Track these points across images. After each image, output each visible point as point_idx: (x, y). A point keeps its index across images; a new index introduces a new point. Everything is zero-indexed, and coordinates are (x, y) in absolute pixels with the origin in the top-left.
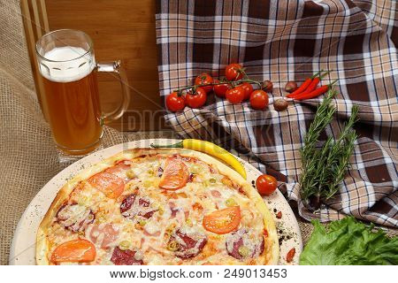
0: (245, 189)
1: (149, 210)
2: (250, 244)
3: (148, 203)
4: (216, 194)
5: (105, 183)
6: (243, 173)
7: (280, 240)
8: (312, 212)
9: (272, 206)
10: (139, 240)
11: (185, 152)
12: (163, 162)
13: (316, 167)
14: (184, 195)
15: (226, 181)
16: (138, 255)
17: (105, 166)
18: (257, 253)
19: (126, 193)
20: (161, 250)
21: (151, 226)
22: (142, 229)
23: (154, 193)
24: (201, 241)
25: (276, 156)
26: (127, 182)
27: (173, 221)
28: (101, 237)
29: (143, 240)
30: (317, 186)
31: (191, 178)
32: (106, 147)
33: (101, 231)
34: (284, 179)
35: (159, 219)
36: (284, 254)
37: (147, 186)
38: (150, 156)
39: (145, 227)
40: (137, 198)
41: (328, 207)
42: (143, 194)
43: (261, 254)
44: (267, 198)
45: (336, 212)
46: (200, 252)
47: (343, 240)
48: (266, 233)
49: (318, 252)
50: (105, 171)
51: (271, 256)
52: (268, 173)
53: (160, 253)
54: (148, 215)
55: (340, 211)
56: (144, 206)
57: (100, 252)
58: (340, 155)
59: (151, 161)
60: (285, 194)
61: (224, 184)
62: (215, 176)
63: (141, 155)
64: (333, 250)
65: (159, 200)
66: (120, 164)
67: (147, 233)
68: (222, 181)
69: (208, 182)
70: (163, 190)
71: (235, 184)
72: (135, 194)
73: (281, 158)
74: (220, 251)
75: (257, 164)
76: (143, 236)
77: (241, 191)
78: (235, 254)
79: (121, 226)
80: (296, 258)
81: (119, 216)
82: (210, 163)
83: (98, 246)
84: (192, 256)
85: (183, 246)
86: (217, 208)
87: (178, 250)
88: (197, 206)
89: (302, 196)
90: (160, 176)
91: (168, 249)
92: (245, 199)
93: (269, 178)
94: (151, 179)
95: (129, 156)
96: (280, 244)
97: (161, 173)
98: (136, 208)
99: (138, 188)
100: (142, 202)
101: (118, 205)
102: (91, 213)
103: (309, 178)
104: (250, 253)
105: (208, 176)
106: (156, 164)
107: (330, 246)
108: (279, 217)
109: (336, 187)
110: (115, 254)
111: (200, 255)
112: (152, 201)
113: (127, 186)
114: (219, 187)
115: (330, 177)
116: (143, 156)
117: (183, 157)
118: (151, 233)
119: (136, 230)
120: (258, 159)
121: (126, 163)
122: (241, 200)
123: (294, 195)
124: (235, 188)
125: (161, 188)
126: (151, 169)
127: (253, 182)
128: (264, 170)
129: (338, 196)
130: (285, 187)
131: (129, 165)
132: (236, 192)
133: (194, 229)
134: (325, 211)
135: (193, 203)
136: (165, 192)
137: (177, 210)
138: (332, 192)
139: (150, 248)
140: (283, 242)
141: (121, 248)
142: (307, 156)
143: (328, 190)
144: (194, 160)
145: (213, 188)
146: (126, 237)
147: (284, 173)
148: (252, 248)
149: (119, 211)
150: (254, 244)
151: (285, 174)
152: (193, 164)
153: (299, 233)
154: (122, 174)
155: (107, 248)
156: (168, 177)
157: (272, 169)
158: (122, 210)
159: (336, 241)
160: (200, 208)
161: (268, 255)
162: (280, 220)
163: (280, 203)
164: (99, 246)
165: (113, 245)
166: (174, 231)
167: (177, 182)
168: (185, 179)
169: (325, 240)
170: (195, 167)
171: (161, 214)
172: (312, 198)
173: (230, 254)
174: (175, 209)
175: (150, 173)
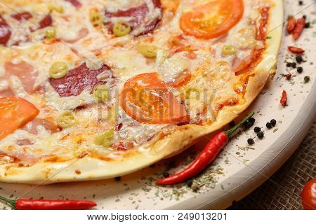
10: (70, 52)
16: (93, 65)
20: (112, 42)
22: (58, 40)
27: (85, 8)
33: (6, 77)
35: (66, 18)
39: (58, 36)
40: (7, 17)
46: (163, 10)
54: (47, 23)
56: (27, 19)
57: (35, 100)
84: (157, 22)
85: (133, 21)
87: (132, 29)
100: (17, 17)
111: (167, 12)
155: (38, 89)
164: (25, 93)
165: (41, 81)
171: (61, 12)
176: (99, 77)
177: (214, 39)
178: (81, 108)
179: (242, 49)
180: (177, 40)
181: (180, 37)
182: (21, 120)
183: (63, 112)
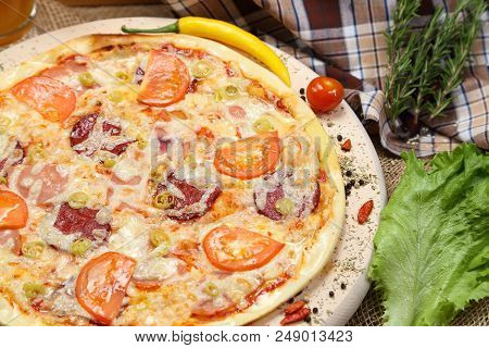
0: (286, 103)
1: (121, 140)
2: (295, 196)
3: (119, 129)
4: (237, 111)
5: (41, 95)
6: (284, 74)
7: (348, 188)
8: (404, 140)
9: (335, 132)
10: (105, 191)
11: (181, 41)
12: (143, 58)
13: (413, 63)
14: (181, 114)
15: (255, 89)
16: (102, 217)
17: (39, 65)
18: (307, 210)
19: (79, 112)
20: (142, 207)
21: (124, 167)
22: (108, 173)
23: (129, 111)
24: (212, 191)
25: (344, 44)
26: (81, 93)
27: (162, 158)
28: (36, 187)
29: (110, 191)
30: (414, 96)
31: (194, 86)
32: (41, 32)
33: (36, 177)
34: (358, 84)
35: (138, 155)
36: (354, 210)
37: (116, 99)
38: (120, 46)
39: (113, 169)
40: (100, 121)
41: (433, 131)
42: (110, 113)
43: (313, 211)
44: (326, 117)
45: (446, 140)
46: (209, 209)
47: (455, 185)
48: (322, 176)
49: (412, 206)
50: (40, 74)
51: (332, 214)
52: (329, 75)
53: (139, 212)
54: (119, 150)
55: (454, 138)
56: (112, 134)
57: (35, 213)
58: (456, 40)
59: (123, 56)
60: (358, 110)
61: (251, 95)
62: (235, 82)
63: (104, 45)
64: (438, 201)
65: (138, 125)
66: (68, 62)
67: (117, 180)
68: (248, 90)
69: (223, 93)
70: (144, 107)
71: (270, 95)
72: (95, 114)
73: (351, 48)
74: (244, 207)
75: (309, 60)
76: (111, 184)
77: (280, 106)
78: (270, 212)
79: (73, 169)
80: (374, 217)
81: (68, 151)
82: (227, 60)
83: (31, 201)
84: (195, 217)
85: (180, 200)
86: (238, 135)
87: (172, 207)
88: (204, 134)
89: (388, 115)
90: (140, 82)
91: (154, 205)
92: (289, 120)
93: (328, 83)
94: (123, 89)
95: (83, 48)
96: (347, 194)
97: (140, 77)
98: (98, 138)
99: (100, 104)
100: (107, 127)
101: (66, 134)
102: (18, 146)
103: (399, 82)
104: (295, 210)
105: (224, 82)
106: (131, 62)
107: (433, 194)
108: (346, 148)
109: (448, 96)
110: (62, 215)
111: (210, 214)
112: (125, 125)
113: (80, 100)
114: (243, 100)
115: (438, 80)
116: (109, 48)
117: (179, 49)
118: (125, 178)
119: (98, 175)
120: (312, 52)
121: (79, 60)
122: (281, 122)
123: (372, 112)
124: (271, 101)
125: (141, 103)
126: (124, 71)
127: (302, 91)
128: (323, 70)
129: (451, 112)
130: (357, 97)
131: (84, 64)
132: (272, 108)
133: (200, 172)
134: (428, 138)
135: (196, 128)
136: (148, 111)
137: (169, 141)
138: (441, 106)
139: (123, 205)
140: (353, 190)
141: (73, 205)
142: (398, 42)
143: (433, 101)
144: (199, 54)
145: (231, 103)
146: (81, 186)
147: (356, 74)
148: (299, 201)
149: (66, 143)
150: (302, 194)
151: (359, 77)
152: (196, 61)
153: (380, 176)
154: (72, 80)
155: (48, 205)
156: (153, 85)
157: (336, 69)
158: (73, 142)
159: (443, 186)
160: (210, 135)
161: (326, 212)
162: (347, 154)
163: (348, 125)
164: (34, 202)
165: (58, 200)
166: (165, 175)
167: (169, 93)
168: (182, 88)
169: (424, 185)
170: (201, 67)
171: (141, 147)
172: (406, 117)
173: (260, 212)
174: (165, 138)
175: (121, 77)
177: (217, 270)
178: (54, 247)
179: (225, 296)
180: (192, 246)
181: (196, 245)
183: (40, 240)
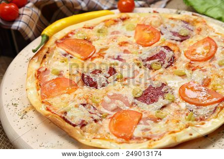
4: (115, 33)
14: (103, 49)
16: (156, 85)
24: (163, 48)
33: (112, 102)
35: (122, 67)
38: (47, 52)
39: (125, 77)
40: (88, 74)
56: (100, 73)
57: (134, 109)
66: (40, 74)
69: (101, 34)
77: (124, 19)
78: (184, 38)
85: (160, 61)
86: (129, 37)
90: (71, 57)
91: (156, 70)
95: (35, 66)
97: (68, 56)
100: (94, 73)
102: (84, 105)
104: (188, 31)
111: (176, 52)
116: (45, 57)
121: (42, 70)
124: (119, 21)
125: (86, 59)
131: (46, 69)
137: (118, 56)
144: (71, 33)
145: (109, 33)
148: (183, 28)
150: (180, 27)
156: (79, 51)
160: (126, 43)
165: (131, 100)
166: (141, 62)
170: (80, 35)
173: (181, 41)
174: (116, 57)
175: (63, 62)
176: (163, 90)
177: (209, 60)
178: (164, 107)
180: (190, 64)
182: (137, 120)
